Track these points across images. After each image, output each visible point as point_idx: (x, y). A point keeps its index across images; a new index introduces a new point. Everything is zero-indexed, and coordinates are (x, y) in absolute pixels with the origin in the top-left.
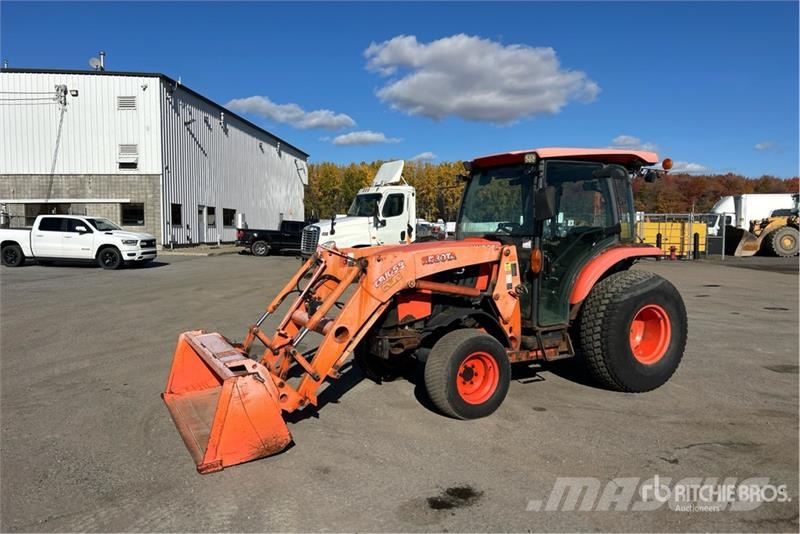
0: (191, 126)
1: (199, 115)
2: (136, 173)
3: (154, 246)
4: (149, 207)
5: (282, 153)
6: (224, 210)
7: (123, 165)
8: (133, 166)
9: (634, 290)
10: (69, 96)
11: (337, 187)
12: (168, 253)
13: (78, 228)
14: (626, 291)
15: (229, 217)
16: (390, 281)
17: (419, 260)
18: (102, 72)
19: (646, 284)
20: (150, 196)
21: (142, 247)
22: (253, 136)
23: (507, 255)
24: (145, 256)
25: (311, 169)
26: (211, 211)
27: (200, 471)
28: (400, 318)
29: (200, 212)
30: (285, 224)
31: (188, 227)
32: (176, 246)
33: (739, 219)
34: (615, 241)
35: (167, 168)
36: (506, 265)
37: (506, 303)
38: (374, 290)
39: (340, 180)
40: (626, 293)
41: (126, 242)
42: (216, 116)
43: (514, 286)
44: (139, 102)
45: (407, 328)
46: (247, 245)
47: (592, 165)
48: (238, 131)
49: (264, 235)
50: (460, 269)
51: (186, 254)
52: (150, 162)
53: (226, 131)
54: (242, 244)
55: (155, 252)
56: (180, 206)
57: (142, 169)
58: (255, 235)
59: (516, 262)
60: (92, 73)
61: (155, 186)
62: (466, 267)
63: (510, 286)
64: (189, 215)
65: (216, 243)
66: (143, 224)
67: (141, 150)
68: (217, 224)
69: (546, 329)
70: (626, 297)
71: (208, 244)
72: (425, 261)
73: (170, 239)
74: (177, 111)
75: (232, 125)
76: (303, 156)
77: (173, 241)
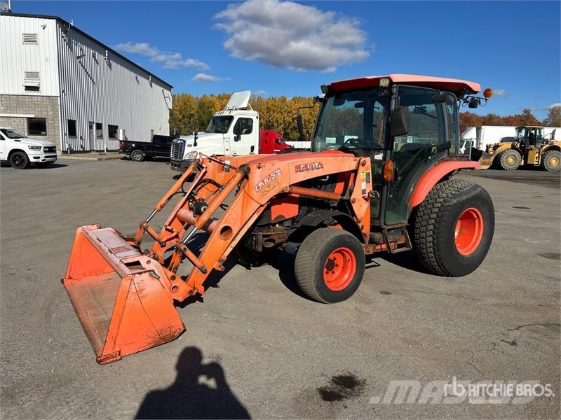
0: (83, 60)
1: (88, 51)
2: (39, 94)
3: (55, 152)
4: (50, 122)
5: (153, 84)
6: (109, 126)
7: (28, 88)
8: (36, 89)
9: (461, 195)
11: (193, 112)
12: (66, 157)
14: (455, 196)
15: (113, 131)
16: (269, 186)
17: (293, 169)
18: (10, 13)
19: (469, 191)
20: (51, 113)
21: (45, 152)
22: (131, 70)
23: (363, 165)
24: (47, 159)
25: (174, 97)
26: (99, 126)
27: (99, 362)
28: (273, 217)
29: (91, 127)
30: (156, 138)
31: (81, 138)
32: (72, 152)
33: (479, 143)
34: (445, 156)
35: (63, 92)
36: (362, 175)
37: (361, 206)
38: (255, 194)
39: (195, 107)
40: (455, 198)
41: (32, 148)
42: (101, 54)
43: (367, 191)
44: (40, 39)
45: (277, 225)
46: (127, 153)
47: (431, 91)
48: (119, 66)
49: (140, 146)
50: (324, 177)
51: (80, 158)
52: (50, 86)
53: (110, 65)
54: (123, 152)
55: (56, 156)
56: (75, 121)
57: (44, 91)
58: (134, 145)
59: (370, 171)
60: (2, 14)
61: (54, 105)
62: (330, 175)
63: (364, 192)
64: (81, 129)
65: (104, 151)
66: (46, 135)
67: (42, 76)
68: (104, 135)
69: (390, 227)
70: (455, 201)
71: (97, 151)
72: (298, 169)
73: (67, 147)
74: (70, 47)
75: (114, 61)
76: (169, 87)
77: (70, 148)
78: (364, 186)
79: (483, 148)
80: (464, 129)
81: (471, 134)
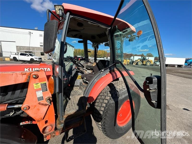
3: (41, 59)
5: (70, 46)
7: (41, 46)
10: (31, 34)
13: (26, 55)
18: (37, 30)
21: (39, 59)
24: (39, 61)
25: (75, 49)
30: (67, 56)
36: (35, 85)
37: (38, 110)
39: (81, 51)
41: (35, 58)
43: (45, 98)
59: (46, 82)
60: (35, 30)
63: (41, 98)
66: (44, 55)
76: (74, 47)
77: (49, 58)
78: (40, 94)
79: (134, 61)
80: (131, 57)
81: (132, 58)
